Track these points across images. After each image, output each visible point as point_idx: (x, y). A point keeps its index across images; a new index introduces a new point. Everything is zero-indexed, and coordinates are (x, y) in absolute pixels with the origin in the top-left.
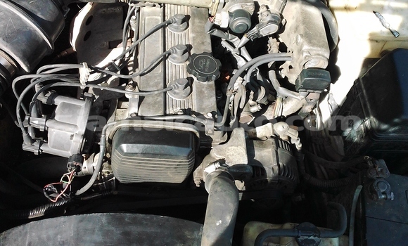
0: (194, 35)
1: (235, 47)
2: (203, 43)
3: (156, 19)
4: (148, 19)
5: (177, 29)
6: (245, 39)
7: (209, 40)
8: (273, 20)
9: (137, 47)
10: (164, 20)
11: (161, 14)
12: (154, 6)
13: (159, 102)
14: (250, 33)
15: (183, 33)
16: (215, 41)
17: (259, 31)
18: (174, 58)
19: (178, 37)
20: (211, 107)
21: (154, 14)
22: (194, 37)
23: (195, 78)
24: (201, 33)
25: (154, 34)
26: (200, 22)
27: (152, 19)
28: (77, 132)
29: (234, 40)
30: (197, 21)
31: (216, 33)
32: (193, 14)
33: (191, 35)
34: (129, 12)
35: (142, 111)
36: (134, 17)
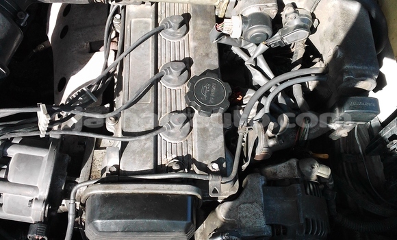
0: (195, 44)
1: (250, 56)
2: (207, 55)
3: (146, 23)
4: (135, 22)
5: (173, 35)
6: (263, 47)
7: (215, 50)
8: (302, 24)
9: (122, 62)
10: (156, 24)
11: (152, 15)
12: (143, 3)
13: (148, 148)
14: (270, 41)
15: (181, 40)
16: (224, 50)
17: (282, 39)
18: (169, 80)
19: (175, 46)
20: (218, 152)
21: (142, 14)
22: (195, 47)
23: (196, 111)
24: (204, 40)
25: (142, 45)
26: (203, 24)
27: (141, 22)
28: (38, 197)
29: (248, 46)
30: (199, 22)
31: (224, 41)
32: (195, 11)
33: (192, 44)
34: (112, 10)
35: (125, 164)
36: (118, 16)
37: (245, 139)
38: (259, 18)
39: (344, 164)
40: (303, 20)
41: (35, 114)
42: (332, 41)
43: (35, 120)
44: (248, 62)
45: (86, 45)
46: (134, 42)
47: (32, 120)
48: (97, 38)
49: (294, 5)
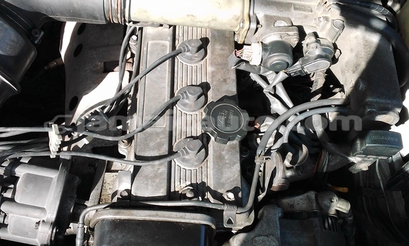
0: (213, 69)
1: (269, 84)
2: (225, 80)
3: (163, 45)
4: (153, 45)
5: (191, 59)
6: (282, 75)
7: (233, 76)
8: (324, 54)
9: (137, 84)
10: (174, 47)
11: (170, 38)
12: (161, 25)
13: (161, 174)
14: (290, 70)
15: (199, 65)
16: (242, 76)
17: (303, 68)
18: (185, 105)
19: (192, 70)
20: (233, 181)
21: (160, 37)
22: (213, 72)
23: (213, 138)
24: (224, 65)
25: (158, 68)
26: (222, 49)
27: (157, 44)
28: (45, 219)
29: (268, 73)
30: (218, 47)
31: (243, 67)
32: (213, 36)
33: (210, 69)
34: (129, 32)
35: (137, 189)
36: (134, 37)
37: (262, 169)
38: (279, 46)
39: (364, 198)
40: (324, 50)
41: (46, 134)
42: (354, 72)
43: (45, 140)
44: (267, 89)
45: (101, 65)
46: (150, 64)
47: (43, 139)
48: (112, 58)
49: (316, 35)
